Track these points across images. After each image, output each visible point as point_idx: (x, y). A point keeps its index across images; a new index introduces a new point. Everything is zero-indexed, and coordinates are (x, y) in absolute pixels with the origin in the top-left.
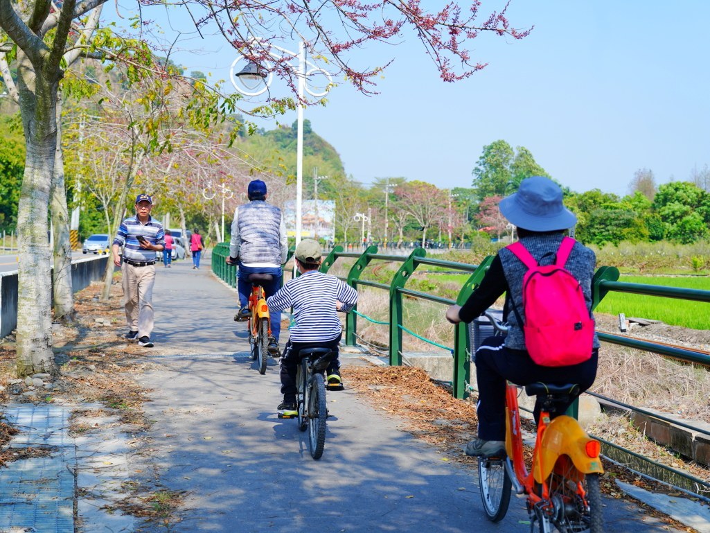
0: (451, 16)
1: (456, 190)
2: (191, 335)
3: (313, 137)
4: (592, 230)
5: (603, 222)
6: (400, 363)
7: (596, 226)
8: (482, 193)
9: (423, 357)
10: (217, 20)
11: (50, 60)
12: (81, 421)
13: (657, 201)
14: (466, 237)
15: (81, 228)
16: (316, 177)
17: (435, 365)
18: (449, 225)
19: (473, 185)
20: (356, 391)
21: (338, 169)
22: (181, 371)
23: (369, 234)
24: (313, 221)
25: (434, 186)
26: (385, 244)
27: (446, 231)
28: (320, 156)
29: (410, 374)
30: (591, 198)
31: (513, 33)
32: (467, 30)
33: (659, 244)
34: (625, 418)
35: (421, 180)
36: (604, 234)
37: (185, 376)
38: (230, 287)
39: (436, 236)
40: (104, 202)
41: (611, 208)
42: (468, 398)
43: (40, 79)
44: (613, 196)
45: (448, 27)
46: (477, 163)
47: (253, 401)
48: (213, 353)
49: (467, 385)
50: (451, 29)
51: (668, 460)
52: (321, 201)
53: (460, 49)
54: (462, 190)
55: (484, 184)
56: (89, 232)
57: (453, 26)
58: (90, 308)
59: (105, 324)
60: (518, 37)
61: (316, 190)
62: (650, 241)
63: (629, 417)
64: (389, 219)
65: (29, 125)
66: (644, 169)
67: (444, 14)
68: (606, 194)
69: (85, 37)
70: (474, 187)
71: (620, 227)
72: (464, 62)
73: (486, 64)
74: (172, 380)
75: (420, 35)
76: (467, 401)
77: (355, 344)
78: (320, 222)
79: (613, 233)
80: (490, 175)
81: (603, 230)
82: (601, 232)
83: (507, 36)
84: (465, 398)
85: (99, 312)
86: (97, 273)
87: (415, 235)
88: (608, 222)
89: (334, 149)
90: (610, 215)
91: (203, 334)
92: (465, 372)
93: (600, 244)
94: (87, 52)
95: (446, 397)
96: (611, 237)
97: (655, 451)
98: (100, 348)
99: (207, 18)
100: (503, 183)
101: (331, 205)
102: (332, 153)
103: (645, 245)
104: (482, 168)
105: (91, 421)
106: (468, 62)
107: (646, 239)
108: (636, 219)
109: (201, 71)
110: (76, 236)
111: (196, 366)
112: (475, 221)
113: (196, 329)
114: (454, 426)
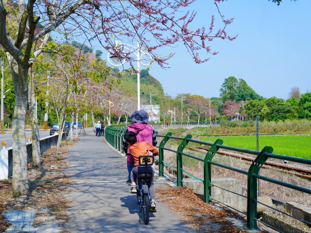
0: (201, 32)
1: (212, 99)
2: (91, 173)
3: (149, 77)
4: (273, 115)
5: (278, 111)
6: (182, 185)
7: (274, 113)
8: (224, 99)
9: (193, 181)
10: (98, 38)
11: (24, 59)
12: (39, 218)
13: (301, 101)
14: (217, 119)
15: (49, 120)
16: (151, 95)
17: (198, 185)
18: (210, 114)
19: (220, 96)
20: (161, 200)
21: (161, 91)
22: (84, 192)
23: (175, 119)
24: (150, 114)
25: (203, 97)
26: (182, 123)
27: (209, 117)
28: (153, 85)
29: (186, 191)
30: (272, 101)
31: (229, 38)
32: (208, 37)
33: (303, 120)
34: (283, 207)
35: (197, 95)
36: (278, 116)
37: (86, 194)
38: (112, 147)
39: (204, 119)
40: (57, 111)
41: (281, 105)
42: (210, 203)
43: (20, 68)
44: (281, 99)
45: (200, 37)
46: (222, 86)
47: (115, 207)
48: (100, 182)
49: (210, 197)
50: (201, 37)
51: (302, 227)
52: (153, 105)
53: (206, 46)
54: (216, 98)
55: (225, 95)
56: (53, 121)
57: (202, 36)
58: (49, 160)
59: (55, 168)
60: (231, 40)
61: (151, 100)
62: (299, 119)
63: (285, 206)
64: (183, 112)
65: (16, 87)
66: (295, 87)
67: (198, 31)
68: (279, 99)
69: (44, 44)
70: (220, 97)
71: (285, 113)
72: (208, 52)
73: (218, 52)
74: (81, 196)
75: (185, 44)
76: (210, 204)
77: (163, 176)
78: (153, 114)
79: (282, 116)
80: (227, 91)
81: (277, 115)
82: (277, 116)
83: (226, 40)
84: (209, 203)
85: (53, 162)
86: (54, 142)
87: (195, 118)
88: (280, 111)
89: (159, 82)
90: (281, 108)
91: (96, 172)
92: (209, 191)
93: (277, 121)
94: (44, 50)
95: (200, 202)
96: (281, 118)
97: (296, 222)
98: (51, 180)
99: (93, 37)
100: (233, 95)
101: (157, 107)
102: (158, 84)
103: (296, 121)
104: (224, 88)
105: (43, 219)
106: (210, 51)
107: (297, 118)
108: (292, 110)
109: (100, 50)
110: (47, 124)
111: (91, 189)
112: (221, 112)
113: (94, 170)
114: (203, 217)
